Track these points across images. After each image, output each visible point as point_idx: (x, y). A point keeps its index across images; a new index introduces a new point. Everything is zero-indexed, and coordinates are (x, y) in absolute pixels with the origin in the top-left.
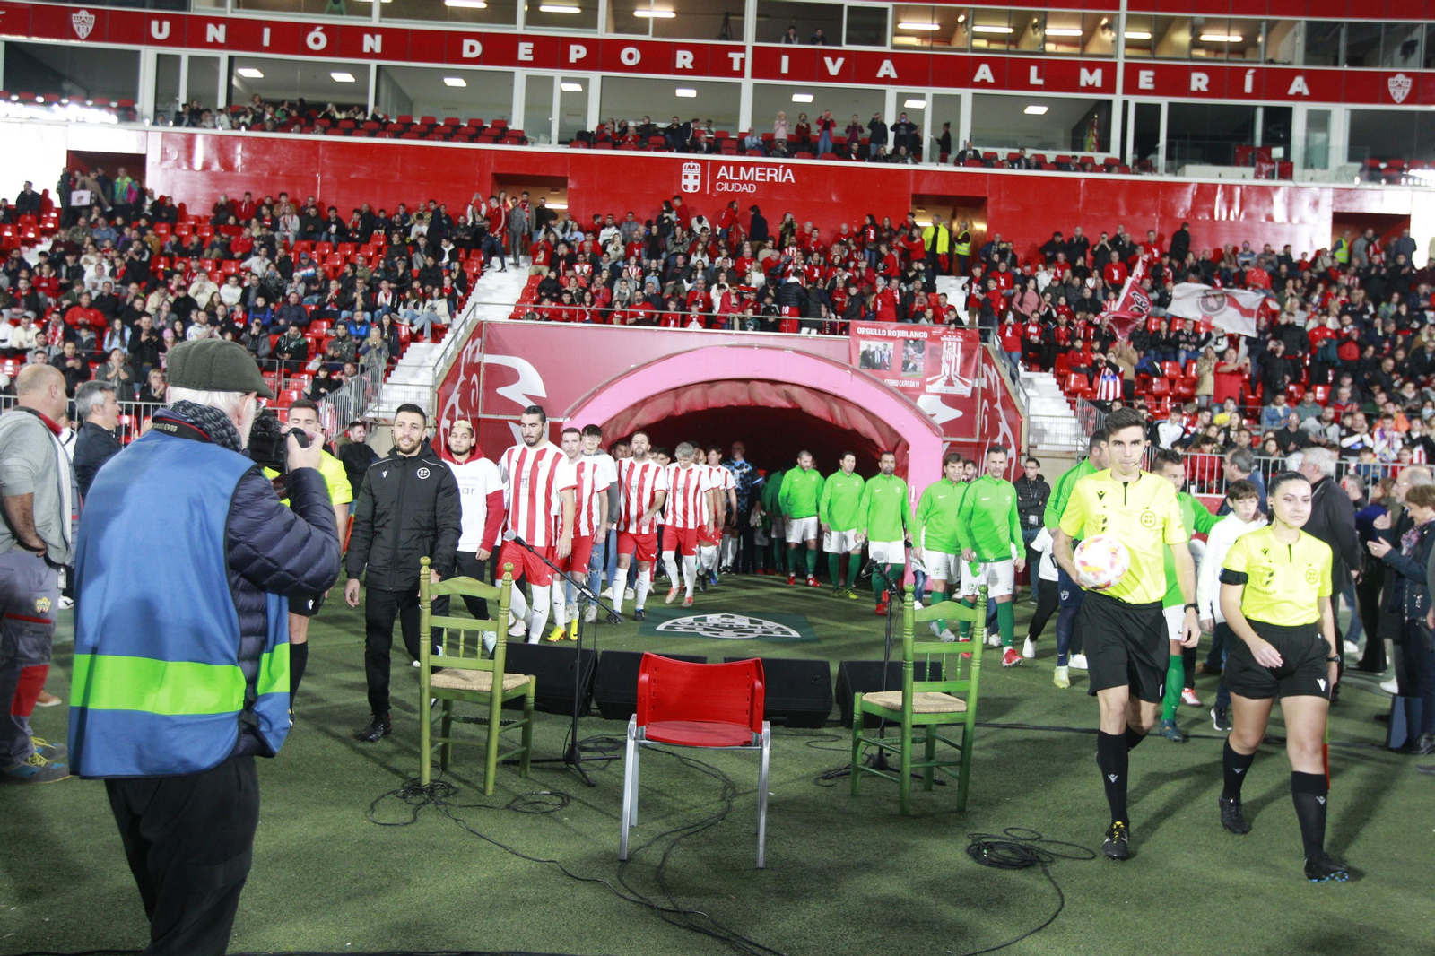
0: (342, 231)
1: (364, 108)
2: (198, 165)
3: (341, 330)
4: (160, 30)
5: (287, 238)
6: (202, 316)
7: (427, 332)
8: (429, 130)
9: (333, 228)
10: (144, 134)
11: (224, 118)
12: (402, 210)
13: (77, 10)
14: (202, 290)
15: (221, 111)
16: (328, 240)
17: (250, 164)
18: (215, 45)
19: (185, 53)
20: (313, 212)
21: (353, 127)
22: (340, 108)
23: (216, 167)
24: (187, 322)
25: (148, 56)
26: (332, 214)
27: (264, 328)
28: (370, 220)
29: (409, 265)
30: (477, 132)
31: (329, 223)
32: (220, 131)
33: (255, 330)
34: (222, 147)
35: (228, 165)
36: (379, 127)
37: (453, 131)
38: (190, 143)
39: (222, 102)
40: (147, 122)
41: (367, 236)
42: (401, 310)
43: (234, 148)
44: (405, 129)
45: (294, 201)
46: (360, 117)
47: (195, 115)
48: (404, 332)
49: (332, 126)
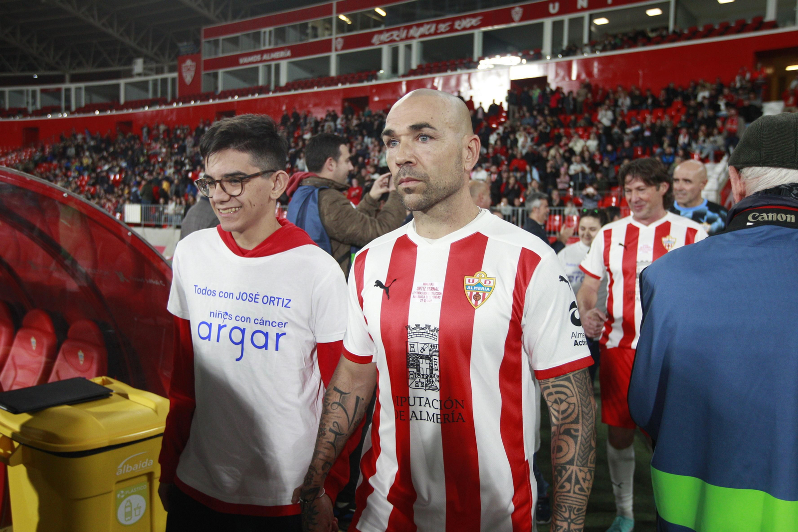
0: (656, 104)
1: (667, 28)
2: (574, 77)
4: (554, 8)
5: (622, 111)
6: (578, 158)
7: (711, 157)
8: (710, 32)
9: (650, 101)
10: (546, 65)
11: (587, 49)
12: (692, 84)
13: (513, 8)
14: (578, 145)
15: (586, 45)
16: (647, 108)
17: (601, 71)
18: (583, 9)
19: (566, 18)
20: (637, 92)
21: (661, 40)
22: (653, 30)
23: (583, 76)
24: (570, 163)
25: (548, 23)
26: (648, 93)
27: (611, 163)
28: (672, 93)
30: (742, 27)
31: (647, 99)
32: (586, 56)
33: (606, 164)
34: (586, 65)
35: (589, 74)
36: (678, 36)
37: (726, 29)
38: (569, 65)
39: (586, 40)
40: (548, 58)
41: (669, 102)
42: (694, 145)
43: (592, 64)
44: (694, 35)
45: (624, 89)
46: (664, 33)
47: (572, 50)
49: (649, 41)
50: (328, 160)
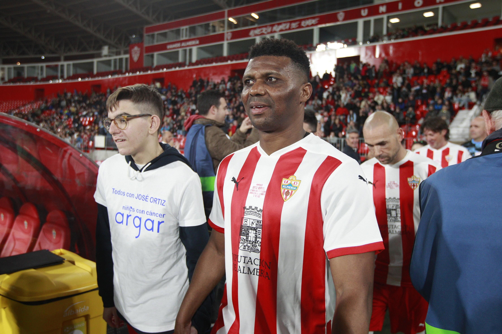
0: (430, 72)
1: (437, 24)
2: (377, 55)
3: (431, 108)
4: (364, 12)
5: (408, 77)
7: (466, 106)
8: (465, 26)
9: (426, 71)
10: (359, 48)
11: (386, 38)
12: (453, 60)
13: (338, 13)
14: (379, 98)
15: (385, 36)
16: (424, 75)
17: (395, 52)
18: (383, 13)
19: (372, 19)
20: (418, 65)
21: (433, 32)
22: (428, 26)
23: (383, 55)
24: (374, 110)
25: (360, 22)
26: (425, 66)
27: (401, 110)
28: (440, 66)
29: (457, 81)
30: (486, 23)
31: (424, 69)
32: (385, 42)
33: (398, 110)
34: (385, 48)
35: (387, 54)
36: (444, 29)
37: (475, 25)
38: (374, 49)
39: (385, 32)
40: (361, 44)
41: (439, 71)
42: (455, 99)
43: (389, 48)
44: (455, 28)
45: (409, 63)
46: (435, 27)
47: (375, 39)
48: (456, 106)
49: (425, 33)
50: (212, 107)
